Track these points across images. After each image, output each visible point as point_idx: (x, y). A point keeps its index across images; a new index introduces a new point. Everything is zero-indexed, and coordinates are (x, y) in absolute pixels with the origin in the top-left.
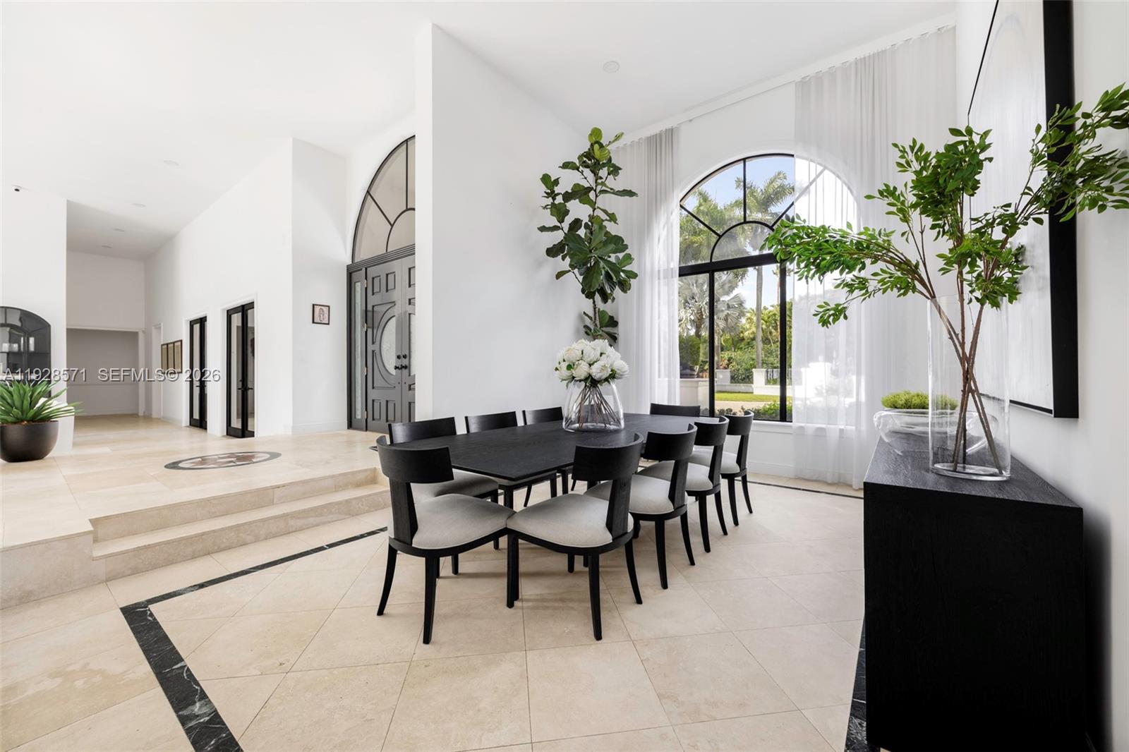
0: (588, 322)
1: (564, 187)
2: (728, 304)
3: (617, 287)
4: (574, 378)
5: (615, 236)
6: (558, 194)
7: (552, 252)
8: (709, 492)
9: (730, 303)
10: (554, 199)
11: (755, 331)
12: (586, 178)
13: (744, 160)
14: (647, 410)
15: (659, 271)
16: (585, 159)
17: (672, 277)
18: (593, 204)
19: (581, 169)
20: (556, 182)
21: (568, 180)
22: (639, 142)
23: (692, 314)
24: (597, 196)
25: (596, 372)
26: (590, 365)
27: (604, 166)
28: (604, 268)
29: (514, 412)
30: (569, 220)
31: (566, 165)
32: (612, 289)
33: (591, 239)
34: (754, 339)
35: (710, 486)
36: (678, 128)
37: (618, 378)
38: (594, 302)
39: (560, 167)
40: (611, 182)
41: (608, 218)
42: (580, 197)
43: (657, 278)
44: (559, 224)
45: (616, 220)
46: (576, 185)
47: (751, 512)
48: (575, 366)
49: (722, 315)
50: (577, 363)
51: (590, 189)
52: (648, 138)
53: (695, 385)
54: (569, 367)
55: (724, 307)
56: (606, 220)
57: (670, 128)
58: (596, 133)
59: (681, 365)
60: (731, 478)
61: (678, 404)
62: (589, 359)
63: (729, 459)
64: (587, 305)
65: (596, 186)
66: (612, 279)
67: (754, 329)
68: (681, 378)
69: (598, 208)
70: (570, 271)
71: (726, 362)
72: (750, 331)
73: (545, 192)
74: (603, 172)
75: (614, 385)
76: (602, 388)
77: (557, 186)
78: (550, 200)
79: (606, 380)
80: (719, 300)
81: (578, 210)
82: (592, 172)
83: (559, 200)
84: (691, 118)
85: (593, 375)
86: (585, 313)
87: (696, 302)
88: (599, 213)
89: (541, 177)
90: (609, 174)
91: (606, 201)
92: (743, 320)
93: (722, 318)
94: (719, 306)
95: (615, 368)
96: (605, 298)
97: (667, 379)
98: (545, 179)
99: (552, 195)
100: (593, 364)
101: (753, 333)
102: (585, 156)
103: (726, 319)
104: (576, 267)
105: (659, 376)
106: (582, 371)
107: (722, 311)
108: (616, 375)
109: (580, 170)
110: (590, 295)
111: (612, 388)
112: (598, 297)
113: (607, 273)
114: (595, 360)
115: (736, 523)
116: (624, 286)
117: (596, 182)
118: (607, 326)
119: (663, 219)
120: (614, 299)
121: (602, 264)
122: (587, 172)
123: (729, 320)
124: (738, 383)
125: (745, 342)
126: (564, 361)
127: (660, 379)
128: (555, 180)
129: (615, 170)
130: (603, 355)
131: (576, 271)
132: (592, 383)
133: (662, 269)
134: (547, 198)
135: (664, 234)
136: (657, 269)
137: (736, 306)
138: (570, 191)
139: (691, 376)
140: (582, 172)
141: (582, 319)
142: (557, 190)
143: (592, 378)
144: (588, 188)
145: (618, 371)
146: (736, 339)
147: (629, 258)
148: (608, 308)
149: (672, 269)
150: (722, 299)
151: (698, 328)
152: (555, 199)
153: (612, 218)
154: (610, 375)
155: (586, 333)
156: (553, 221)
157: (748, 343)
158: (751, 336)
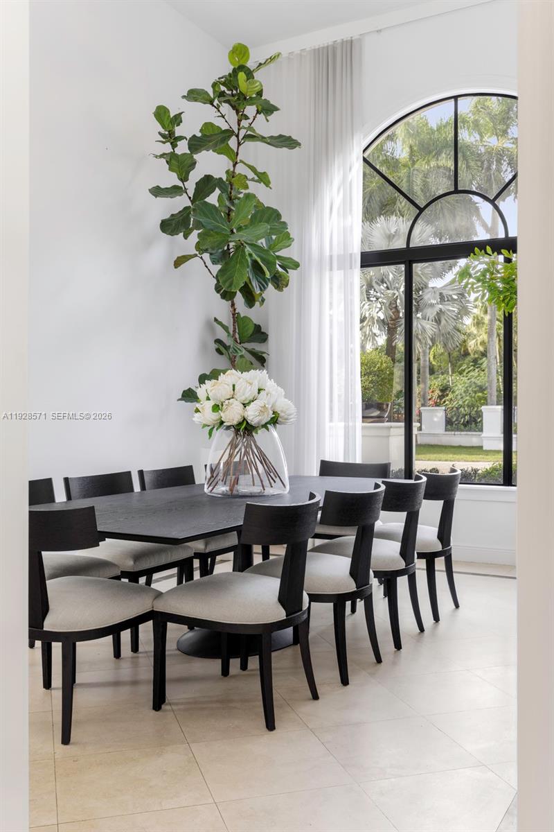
0: (222, 335)
1: (189, 128)
2: (441, 294)
3: (270, 284)
4: (222, 423)
5: (268, 207)
6: (181, 138)
7: (171, 226)
8: (401, 573)
9: (445, 292)
10: (174, 146)
11: (486, 341)
12: (223, 117)
13: (456, 98)
14: (315, 470)
15: (331, 257)
16: (223, 88)
17: (351, 268)
18: (234, 156)
19: (216, 102)
20: (177, 119)
21: (195, 118)
22: (301, 55)
23: (381, 309)
24: (239, 144)
25: (253, 414)
26: (245, 405)
27: (251, 101)
28: (250, 255)
29: (130, 472)
30: (195, 176)
31: (194, 95)
32: (263, 288)
33: (230, 210)
34: (484, 354)
35: (402, 565)
36: (359, 40)
37: (282, 423)
38: (233, 305)
39: (184, 97)
40: (262, 126)
41: (256, 178)
42: (216, 145)
43: (328, 268)
44: (180, 184)
45: (269, 182)
46: (208, 125)
47: (457, 606)
48: (224, 407)
49: (431, 313)
50: (227, 401)
51: (229, 133)
52: (315, 50)
53: (384, 433)
54: (216, 408)
55: (435, 299)
56: (253, 180)
57: (349, 39)
58: (240, 51)
59: (363, 401)
60: (430, 558)
61: (358, 461)
62: (243, 398)
63: (427, 533)
64: (221, 309)
65: (239, 130)
66: (263, 273)
67: (485, 337)
68: (363, 422)
69: (241, 161)
70: (196, 255)
71: (438, 392)
72: (479, 339)
73: (160, 133)
74: (250, 110)
75: (274, 432)
76: (260, 436)
77: (178, 125)
78: (167, 148)
79: (265, 426)
80: (426, 286)
81: (210, 163)
82: (234, 107)
83: (182, 148)
84: (379, 28)
85: (249, 419)
86: (216, 320)
87: (388, 288)
88: (241, 169)
89: (154, 110)
90: (258, 112)
91: (253, 153)
92: (468, 321)
93: (432, 317)
94: (426, 298)
95: (278, 410)
96: (250, 299)
97: (342, 424)
98: (161, 113)
99: (171, 138)
100: (249, 403)
101: (483, 343)
102: (224, 84)
103: (438, 321)
104: (206, 251)
105: (331, 420)
106: (233, 414)
107: (432, 305)
108: (279, 419)
109: (215, 104)
110: (227, 295)
111: (272, 437)
112: (239, 299)
113: (255, 263)
114: (251, 398)
115: (436, 618)
116: (279, 282)
117: (239, 125)
118: (249, 341)
119: (337, 179)
120: (263, 300)
121: (248, 249)
122: (226, 108)
123: (443, 322)
124: (458, 430)
125: (468, 359)
126: (208, 399)
127: (331, 424)
128: (175, 116)
129: (268, 109)
130: (262, 392)
131: (206, 256)
132: (245, 429)
133: (335, 253)
134: (164, 143)
135: (338, 201)
136: (327, 253)
137: (455, 297)
138: (199, 135)
139: (379, 419)
140: (218, 108)
141: (212, 330)
142: (178, 131)
143: (247, 422)
144: (226, 131)
145: (282, 414)
146: (455, 354)
147: (286, 239)
148: (253, 314)
149: (351, 255)
150: (431, 284)
151: (391, 332)
152: (176, 146)
153: (263, 178)
154: (272, 418)
155: (218, 351)
156: (172, 179)
157: (475, 361)
158: (481, 349)
